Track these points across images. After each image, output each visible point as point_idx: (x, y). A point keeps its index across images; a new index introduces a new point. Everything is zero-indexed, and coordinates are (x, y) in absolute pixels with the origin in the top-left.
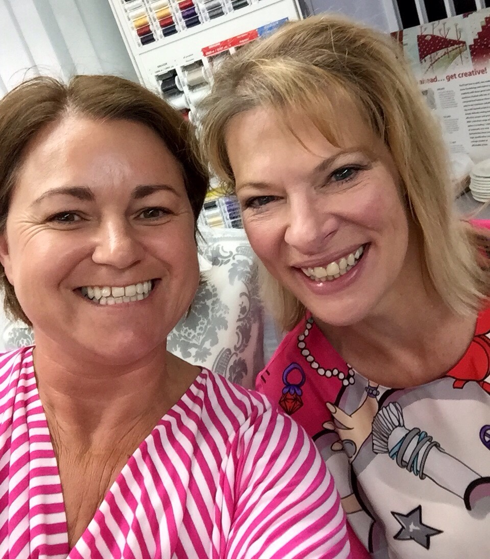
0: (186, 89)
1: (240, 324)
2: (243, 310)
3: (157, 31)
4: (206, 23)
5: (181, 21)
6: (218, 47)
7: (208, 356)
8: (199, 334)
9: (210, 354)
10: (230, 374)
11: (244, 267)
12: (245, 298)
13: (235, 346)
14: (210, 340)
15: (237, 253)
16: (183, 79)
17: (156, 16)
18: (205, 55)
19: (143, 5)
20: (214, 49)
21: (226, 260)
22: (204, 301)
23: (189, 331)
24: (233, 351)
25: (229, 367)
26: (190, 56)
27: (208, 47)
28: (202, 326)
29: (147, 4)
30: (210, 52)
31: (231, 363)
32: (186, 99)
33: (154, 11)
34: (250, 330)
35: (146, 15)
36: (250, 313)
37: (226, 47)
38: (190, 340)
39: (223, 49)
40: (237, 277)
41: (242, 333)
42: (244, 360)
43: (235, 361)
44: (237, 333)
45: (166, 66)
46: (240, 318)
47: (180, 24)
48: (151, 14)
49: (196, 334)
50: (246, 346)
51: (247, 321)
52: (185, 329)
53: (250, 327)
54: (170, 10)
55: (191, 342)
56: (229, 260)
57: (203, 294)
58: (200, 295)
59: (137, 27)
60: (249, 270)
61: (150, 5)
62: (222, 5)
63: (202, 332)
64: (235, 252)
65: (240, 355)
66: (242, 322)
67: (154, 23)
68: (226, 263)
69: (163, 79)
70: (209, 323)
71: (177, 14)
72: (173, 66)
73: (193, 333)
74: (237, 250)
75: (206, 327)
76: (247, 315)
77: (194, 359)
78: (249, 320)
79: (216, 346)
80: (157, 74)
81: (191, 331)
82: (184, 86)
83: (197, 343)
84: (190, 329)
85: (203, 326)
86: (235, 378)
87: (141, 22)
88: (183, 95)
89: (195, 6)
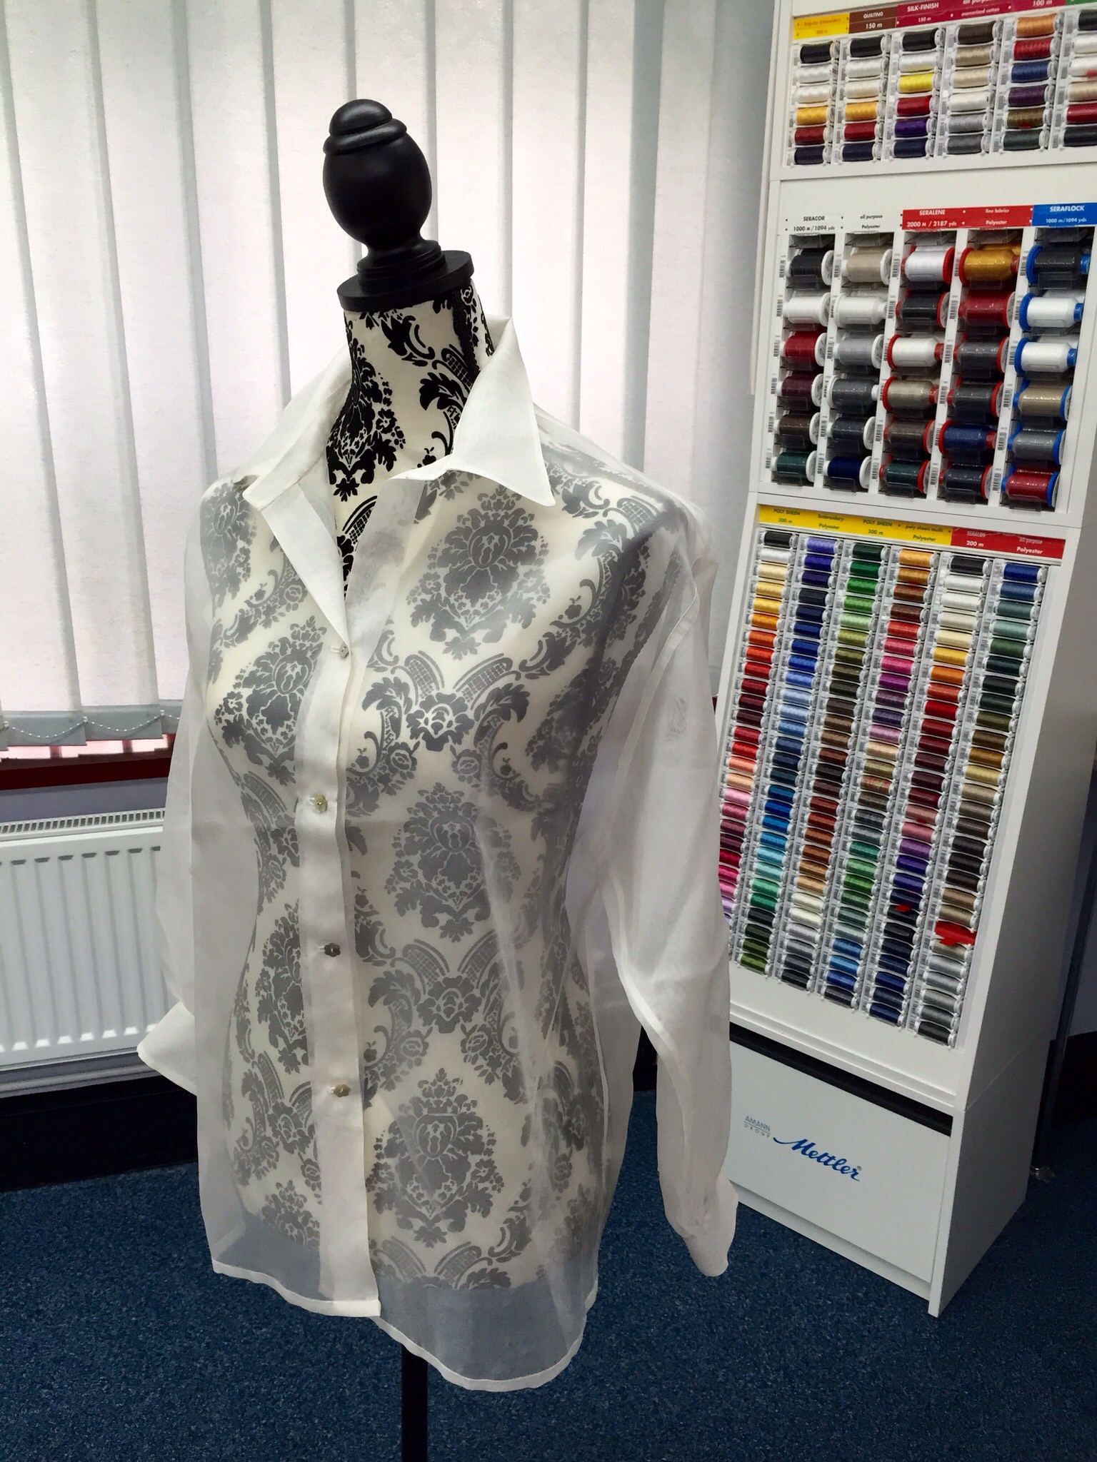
0: (836, 284)
1: (554, 630)
2: (573, 610)
3: (835, 141)
4: (936, 160)
5: (889, 138)
6: (939, 218)
7: (469, 653)
8: (476, 612)
9: (475, 652)
10: (488, 699)
11: (615, 536)
12: (587, 593)
13: (524, 662)
14: (488, 630)
15: (615, 507)
16: (841, 258)
17: (846, 110)
18: (904, 226)
19: (831, 81)
20: (929, 219)
21: (591, 510)
22: (515, 563)
23: (464, 600)
24: (515, 667)
25: (491, 688)
26: (874, 217)
27: (917, 212)
28: (488, 601)
29: (839, 81)
30: (918, 224)
31: (500, 684)
32: (828, 304)
33: (846, 100)
34: (568, 651)
35: (829, 102)
36: (584, 622)
37: (954, 224)
38: (456, 613)
39: (947, 226)
40: (592, 550)
41: (548, 646)
42: (528, 694)
43: (510, 685)
44: (540, 643)
45: (821, 223)
46: (562, 621)
47: (885, 144)
48: (839, 103)
49: (472, 610)
50: (544, 673)
51: (569, 633)
52: (460, 593)
53: (573, 645)
54: (877, 108)
55: (457, 619)
56: (597, 513)
57: (520, 551)
58: (515, 550)
59: (801, 122)
60: (620, 545)
61: (844, 85)
62: (985, 132)
63: (483, 611)
64: (613, 504)
65: (523, 681)
66: (560, 630)
67: (836, 125)
68: (588, 516)
69: (806, 246)
70: (502, 602)
71: (887, 121)
72: (833, 228)
73: (468, 606)
74: (620, 503)
75: (495, 606)
76: (576, 623)
77: (445, 647)
78: (576, 632)
79: (491, 644)
80: (796, 233)
81: (468, 602)
82: (836, 276)
83: (464, 624)
84: (467, 598)
85: (491, 604)
86: (491, 713)
87: (813, 114)
88: (826, 294)
89: (931, 114)
